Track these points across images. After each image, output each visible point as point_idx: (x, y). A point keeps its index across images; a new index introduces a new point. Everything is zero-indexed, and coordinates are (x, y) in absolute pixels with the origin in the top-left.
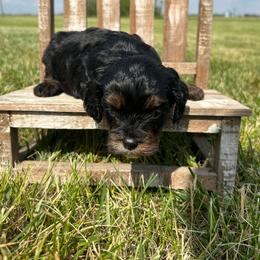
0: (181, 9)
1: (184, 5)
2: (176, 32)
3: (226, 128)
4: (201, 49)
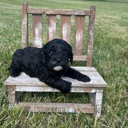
0: (81, 35)
3: (98, 91)
4: (89, 51)
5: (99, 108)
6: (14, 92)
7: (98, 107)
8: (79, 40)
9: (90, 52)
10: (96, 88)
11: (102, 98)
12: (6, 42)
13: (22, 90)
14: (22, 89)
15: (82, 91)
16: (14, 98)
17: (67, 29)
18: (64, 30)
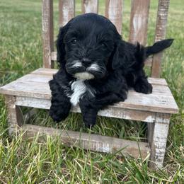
1: (145, 14)
2: (138, 35)
3: (158, 120)
5: (161, 153)
6: (14, 107)
7: (157, 150)
10: (155, 114)
11: (166, 135)
13: (25, 105)
14: (26, 103)
15: (127, 118)
16: (15, 115)
17: (118, 7)
18: (113, 8)
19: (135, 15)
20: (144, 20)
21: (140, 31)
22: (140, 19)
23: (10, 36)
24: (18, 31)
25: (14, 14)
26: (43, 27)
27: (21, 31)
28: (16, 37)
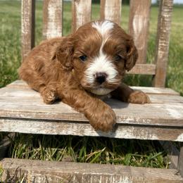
1: (146, 15)
2: (139, 38)
4: (160, 53)
8: (140, 30)
9: (164, 56)
12: (5, 49)
17: (115, 6)
18: (109, 7)
19: (135, 16)
20: (145, 22)
21: (141, 34)
22: (140, 20)
23: (4, 40)
24: (12, 35)
25: (9, 19)
26: (23, 28)
27: (16, 35)
28: (9, 41)
